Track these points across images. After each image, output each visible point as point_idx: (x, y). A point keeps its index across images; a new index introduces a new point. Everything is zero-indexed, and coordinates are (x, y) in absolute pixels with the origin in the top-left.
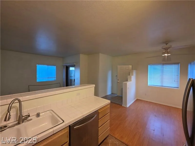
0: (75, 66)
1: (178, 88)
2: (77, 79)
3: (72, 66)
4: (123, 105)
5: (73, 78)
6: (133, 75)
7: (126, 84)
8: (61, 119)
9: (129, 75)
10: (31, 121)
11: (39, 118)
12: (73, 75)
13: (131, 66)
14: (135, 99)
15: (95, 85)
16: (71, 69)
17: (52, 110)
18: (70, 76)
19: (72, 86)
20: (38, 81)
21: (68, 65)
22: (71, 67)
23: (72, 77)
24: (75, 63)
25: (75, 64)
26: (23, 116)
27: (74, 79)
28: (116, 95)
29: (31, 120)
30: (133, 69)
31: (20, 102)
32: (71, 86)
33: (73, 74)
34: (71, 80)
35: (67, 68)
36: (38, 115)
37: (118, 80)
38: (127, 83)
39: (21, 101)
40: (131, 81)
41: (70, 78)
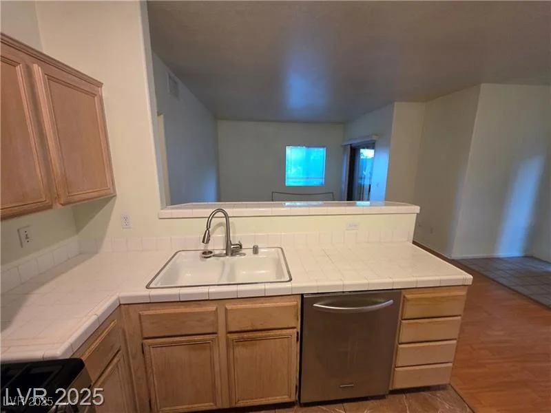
0: (376, 145)
2: (377, 185)
3: (370, 145)
5: (366, 182)
8: (289, 272)
10: (243, 257)
11: (256, 256)
12: (366, 173)
15: (419, 208)
16: (367, 154)
17: (282, 249)
18: (360, 176)
19: (363, 200)
20: (289, 183)
21: (354, 142)
22: (364, 148)
23: (364, 178)
24: (377, 135)
25: (374, 138)
26: (233, 243)
27: (370, 186)
29: (244, 254)
31: (226, 216)
32: (359, 200)
33: (368, 167)
34: (361, 187)
35: (354, 152)
36: (256, 250)
39: (229, 215)
41: (358, 181)
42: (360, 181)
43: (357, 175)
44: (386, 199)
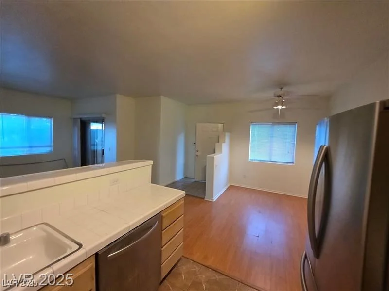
0: (103, 119)
1: (293, 163)
2: (110, 150)
3: (97, 121)
4: (205, 197)
5: (99, 148)
6: (225, 142)
8: (73, 241)
9: (218, 142)
11: (5, 247)
12: (98, 141)
13: (220, 125)
14: (227, 185)
15: (152, 161)
16: (95, 126)
17: (46, 224)
18: (92, 143)
19: (94, 164)
21: (84, 117)
22: (94, 122)
23: (97, 145)
24: (105, 114)
25: (103, 116)
27: (103, 150)
28: (194, 180)
30: (224, 130)
33: (99, 138)
34: (95, 152)
35: (84, 126)
36: (4, 240)
37: (198, 151)
38: (215, 157)
40: (221, 152)
42: (92, 148)
43: (89, 143)
44: (118, 160)
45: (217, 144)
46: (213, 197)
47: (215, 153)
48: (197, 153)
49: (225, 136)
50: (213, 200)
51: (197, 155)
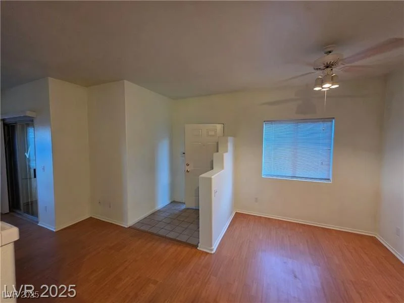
4: (199, 244)
6: (227, 151)
7: (210, 180)
9: (218, 151)
13: (219, 127)
24: (31, 110)
27: (35, 170)
28: (183, 207)
30: (225, 134)
37: (188, 165)
38: (213, 177)
40: (222, 168)
45: (215, 155)
46: (211, 246)
47: (212, 168)
48: (188, 168)
49: (227, 142)
50: (212, 250)
51: (187, 171)
